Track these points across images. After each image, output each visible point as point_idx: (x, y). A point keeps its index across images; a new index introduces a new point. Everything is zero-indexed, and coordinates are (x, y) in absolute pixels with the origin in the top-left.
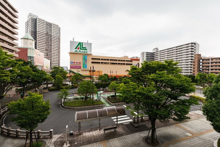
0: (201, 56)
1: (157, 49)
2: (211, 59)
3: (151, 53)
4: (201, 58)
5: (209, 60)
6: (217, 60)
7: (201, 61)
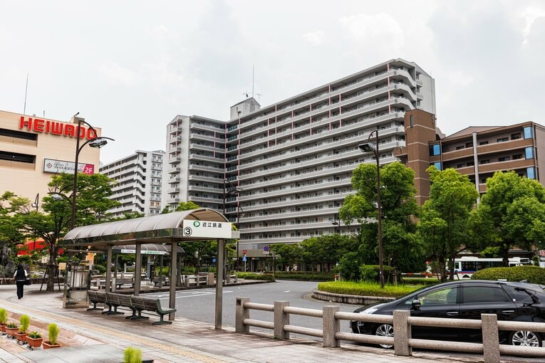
0: (433, 124)
1: (251, 102)
2: (479, 137)
3: (222, 126)
4: (438, 137)
5: (467, 141)
6: (503, 140)
7: (437, 149)
